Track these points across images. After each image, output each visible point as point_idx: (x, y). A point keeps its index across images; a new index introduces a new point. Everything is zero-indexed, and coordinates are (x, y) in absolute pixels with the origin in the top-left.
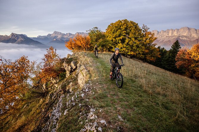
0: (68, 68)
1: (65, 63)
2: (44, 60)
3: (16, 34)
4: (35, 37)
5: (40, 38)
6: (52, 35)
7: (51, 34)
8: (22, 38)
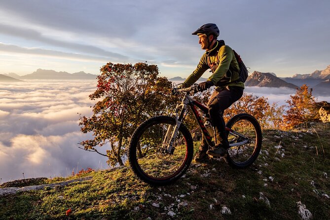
0: (327, 118)
1: (322, 109)
2: (289, 102)
3: (260, 73)
4: (288, 77)
5: (299, 77)
6: (322, 73)
7: (321, 71)
8: (268, 78)
